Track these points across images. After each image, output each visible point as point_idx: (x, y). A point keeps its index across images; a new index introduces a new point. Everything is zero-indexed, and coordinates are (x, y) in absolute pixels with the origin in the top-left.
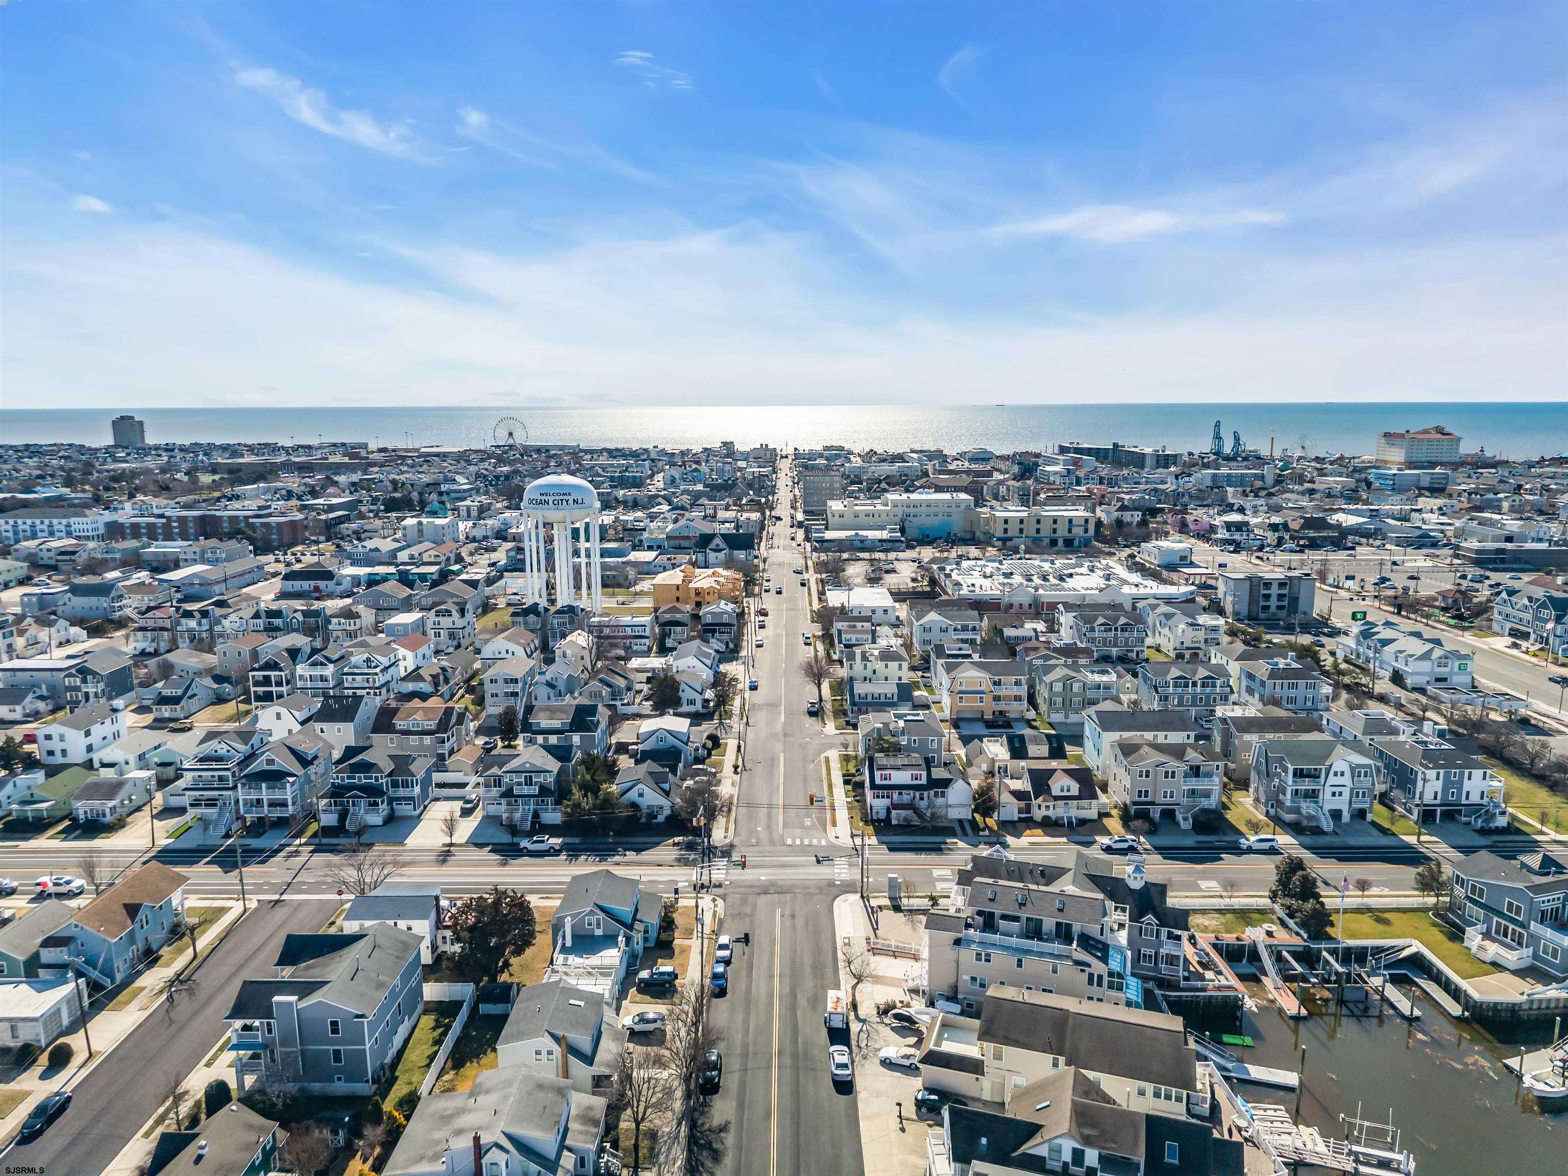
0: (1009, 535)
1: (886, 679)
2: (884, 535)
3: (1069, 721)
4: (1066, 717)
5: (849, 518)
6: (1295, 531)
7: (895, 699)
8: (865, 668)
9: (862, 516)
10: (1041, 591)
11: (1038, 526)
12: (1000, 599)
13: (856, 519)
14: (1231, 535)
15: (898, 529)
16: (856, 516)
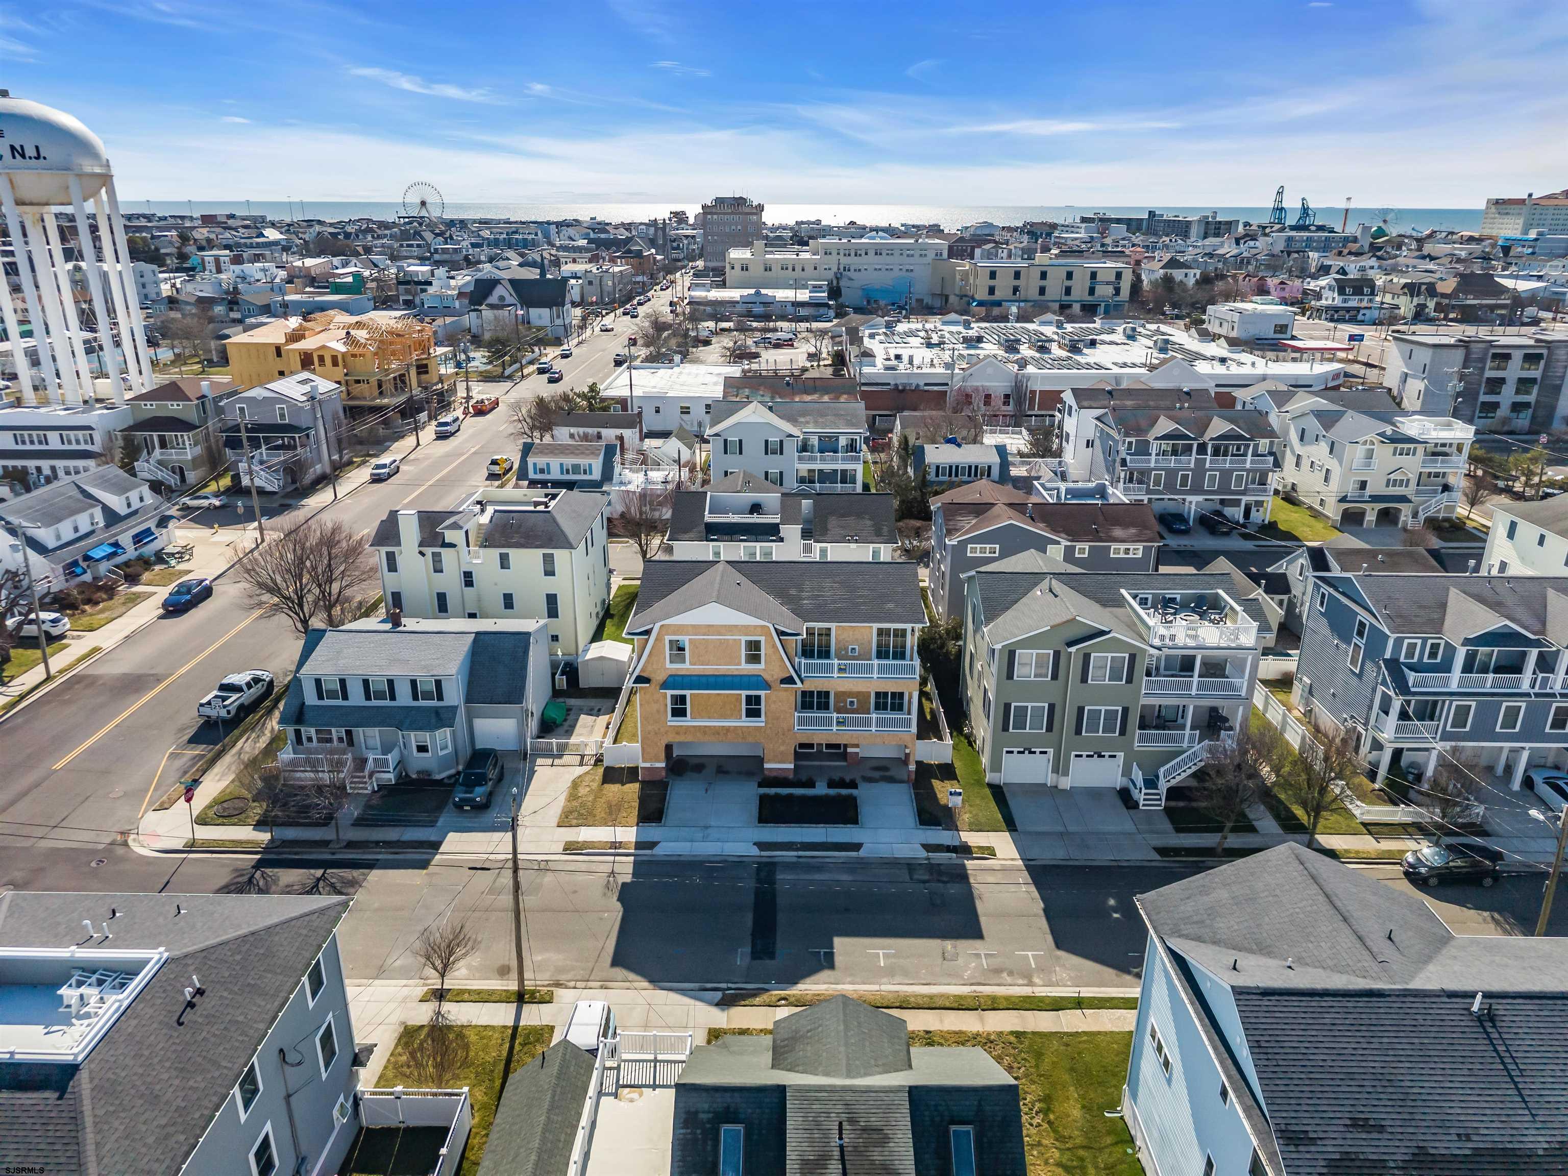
0: (998, 295)
1: (508, 602)
2: (803, 295)
3: (1065, 783)
4: (1060, 767)
5: (757, 271)
6: (1444, 296)
7: (451, 698)
8: (438, 569)
9: (776, 268)
10: (1030, 369)
11: (1043, 283)
12: (947, 384)
13: (768, 273)
14: (1345, 301)
15: (825, 288)
16: (768, 269)
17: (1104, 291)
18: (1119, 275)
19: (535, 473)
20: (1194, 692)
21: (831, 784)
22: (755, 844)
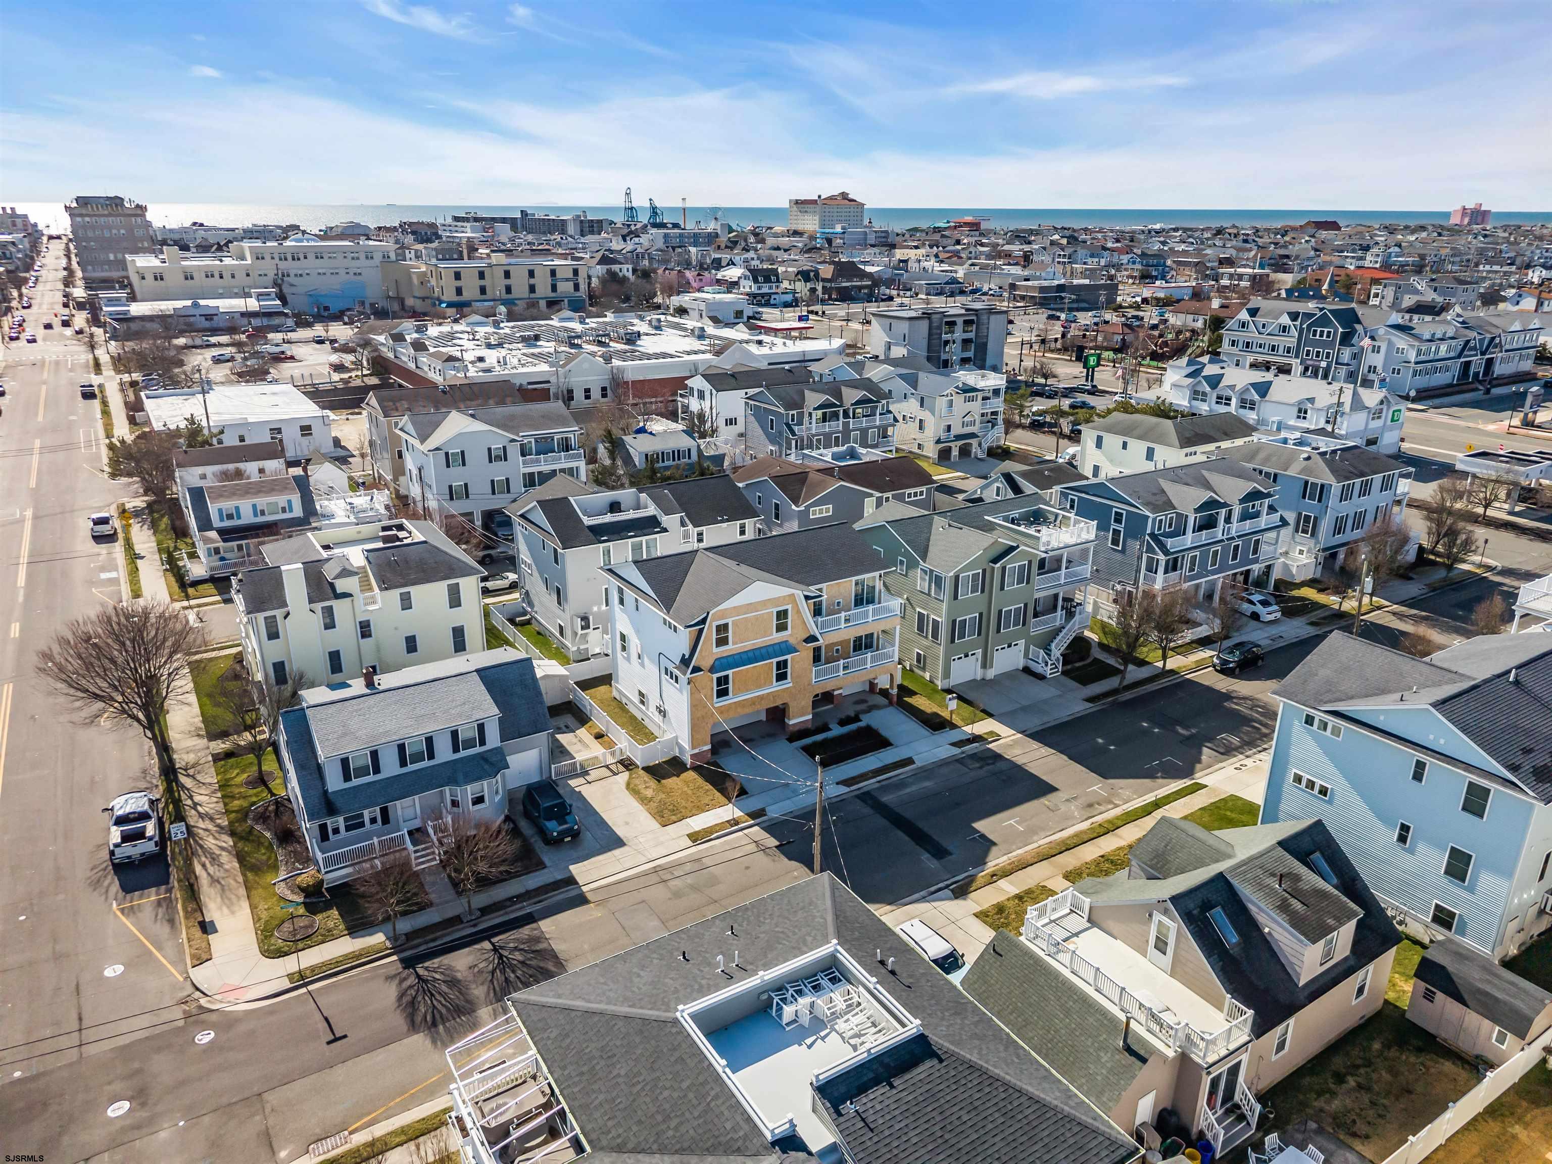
0: (466, 295)
1: (411, 644)
2: (250, 304)
3: (991, 674)
4: (986, 663)
5: (174, 280)
6: (826, 280)
7: (493, 739)
8: (330, 625)
9: (199, 277)
10: (616, 362)
11: (508, 282)
12: (548, 382)
13: (190, 282)
14: (759, 288)
15: (273, 296)
16: (189, 277)
17: (565, 288)
18: (576, 272)
19: (222, 520)
20: (1062, 582)
21: (842, 723)
22: (838, 783)
